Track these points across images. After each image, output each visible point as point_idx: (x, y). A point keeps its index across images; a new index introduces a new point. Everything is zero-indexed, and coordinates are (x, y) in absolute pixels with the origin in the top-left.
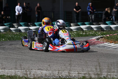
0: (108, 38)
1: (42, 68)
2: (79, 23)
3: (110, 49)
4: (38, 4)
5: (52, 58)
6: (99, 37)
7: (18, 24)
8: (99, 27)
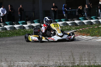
0: (81, 31)
1: (25, 60)
2: (56, 20)
3: (83, 41)
4: (21, 6)
5: (34, 51)
6: (73, 31)
7: (4, 23)
8: (73, 22)
